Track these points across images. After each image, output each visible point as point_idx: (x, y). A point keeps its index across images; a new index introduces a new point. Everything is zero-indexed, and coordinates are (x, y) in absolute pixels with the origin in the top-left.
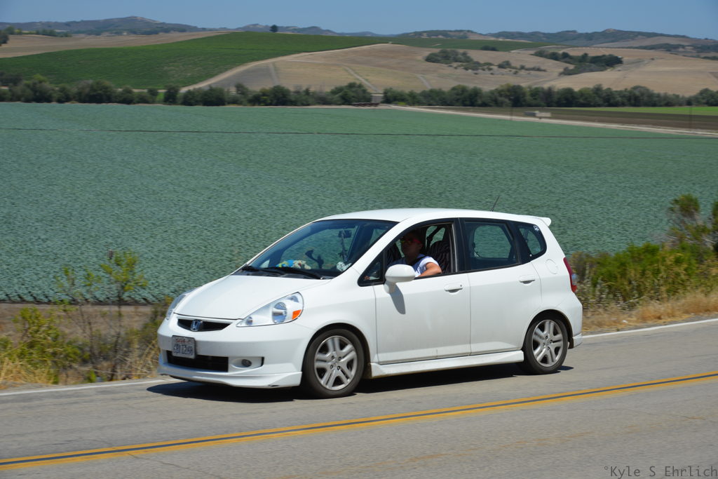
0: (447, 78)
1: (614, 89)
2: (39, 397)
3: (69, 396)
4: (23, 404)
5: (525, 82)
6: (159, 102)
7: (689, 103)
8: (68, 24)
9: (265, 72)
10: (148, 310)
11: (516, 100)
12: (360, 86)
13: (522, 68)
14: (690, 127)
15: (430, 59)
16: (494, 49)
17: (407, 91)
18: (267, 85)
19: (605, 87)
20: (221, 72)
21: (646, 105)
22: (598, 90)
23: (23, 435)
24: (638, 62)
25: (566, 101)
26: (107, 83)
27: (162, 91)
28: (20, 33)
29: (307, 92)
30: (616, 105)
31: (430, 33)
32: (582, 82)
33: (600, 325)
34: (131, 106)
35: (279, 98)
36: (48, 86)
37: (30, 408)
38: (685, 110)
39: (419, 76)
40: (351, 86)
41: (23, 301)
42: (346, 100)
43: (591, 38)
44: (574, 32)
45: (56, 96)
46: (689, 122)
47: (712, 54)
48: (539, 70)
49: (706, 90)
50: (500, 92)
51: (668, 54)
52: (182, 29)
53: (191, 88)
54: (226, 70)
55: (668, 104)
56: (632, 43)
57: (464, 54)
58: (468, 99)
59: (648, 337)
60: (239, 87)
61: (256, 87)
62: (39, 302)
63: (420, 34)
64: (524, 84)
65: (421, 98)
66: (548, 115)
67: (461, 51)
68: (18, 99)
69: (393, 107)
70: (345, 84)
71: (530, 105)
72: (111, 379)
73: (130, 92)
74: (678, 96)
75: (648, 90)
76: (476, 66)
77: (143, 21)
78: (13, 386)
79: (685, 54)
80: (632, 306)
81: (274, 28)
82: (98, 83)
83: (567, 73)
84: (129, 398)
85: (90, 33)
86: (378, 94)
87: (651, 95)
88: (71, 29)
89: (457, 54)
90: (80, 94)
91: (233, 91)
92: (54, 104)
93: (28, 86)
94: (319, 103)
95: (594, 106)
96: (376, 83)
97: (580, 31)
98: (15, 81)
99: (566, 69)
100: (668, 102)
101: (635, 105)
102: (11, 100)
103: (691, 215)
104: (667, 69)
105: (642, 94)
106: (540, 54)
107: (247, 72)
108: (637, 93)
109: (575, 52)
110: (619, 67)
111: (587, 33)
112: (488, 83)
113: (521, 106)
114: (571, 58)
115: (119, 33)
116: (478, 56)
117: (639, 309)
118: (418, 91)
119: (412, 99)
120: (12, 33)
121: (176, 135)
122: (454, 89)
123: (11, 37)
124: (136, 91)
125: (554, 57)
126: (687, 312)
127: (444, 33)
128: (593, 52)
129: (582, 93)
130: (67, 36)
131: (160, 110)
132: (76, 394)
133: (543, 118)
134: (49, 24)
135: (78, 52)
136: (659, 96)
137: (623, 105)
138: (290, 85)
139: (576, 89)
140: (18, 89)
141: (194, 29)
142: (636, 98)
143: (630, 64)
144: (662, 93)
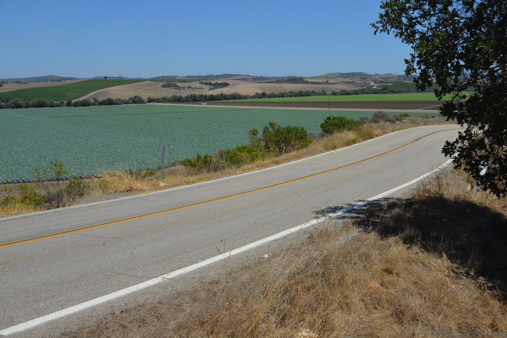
0: (170, 93)
1: (227, 94)
2: (31, 216)
3: (43, 215)
4: (25, 219)
5: (197, 93)
6: (65, 106)
7: (252, 98)
8: (26, 79)
9: (104, 93)
10: (67, 182)
11: (194, 99)
12: (139, 97)
13: (196, 88)
14: (253, 105)
15: (163, 86)
16: (185, 82)
17: (156, 98)
18: (105, 98)
19: (224, 93)
20: (87, 94)
21: (238, 99)
22: (222, 95)
23: (27, 231)
24: (235, 84)
25: (211, 99)
26: (44, 100)
27: (65, 102)
28: (7, 83)
29: (120, 100)
30: (228, 99)
31: (162, 77)
32: (216, 92)
33: (230, 173)
34: (54, 108)
35: (110, 102)
36: (20, 102)
37: (28, 220)
38: (251, 100)
39: (160, 92)
40: (136, 97)
41: (18, 182)
42: (134, 102)
43: (218, 77)
44: (212, 75)
45: (24, 105)
46: (253, 104)
47: (259, 81)
48: (201, 88)
49: (257, 93)
50: (189, 97)
51: (244, 81)
52: (71, 79)
53: (76, 100)
54: (89, 93)
55: (245, 98)
56: (233, 78)
57: (175, 84)
58: (178, 100)
59: (246, 176)
60: (94, 99)
61: (100, 99)
62: (25, 182)
63: (159, 77)
64: (196, 94)
65: (161, 100)
66: (206, 104)
67: (174, 83)
68: (9, 107)
69: (151, 104)
70: (133, 96)
71: (200, 101)
72: (58, 207)
73: (53, 103)
74: (248, 95)
76: (179, 88)
77: (55, 76)
78: (20, 213)
79: (250, 81)
80: (239, 167)
81: (106, 77)
82: (40, 100)
83: (211, 89)
84: (66, 213)
85: (35, 82)
86: (146, 99)
87: (240, 96)
88: (27, 80)
89: (172, 84)
90: (33, 104)
91: (92, 101)
92: (24, 109)
93: (13, 102)
94: (124, 104)
95: (221, 100)
96: (144, 95)
97: (214, 75)
98: (7, 101)
100: (245, 97)
101: (234, 99)
102: (6, 108)
103: (256, 135)
104: (244, 86)
105: (237, 95)
106: (201, 83)
107: (97, 93)
108: (235, 95)
109: (213, 82)
110: (228, 87)
111: (217, 75)
112: (184, 94)
113: (196, 101)
114: (212, 84)
115: (47, 81)
116: (179, 84)
117: (242, 167)
118: (160, 98)
119: (158, 101)
120: (4, 83)
121: (72, 118)
122: (172, 96)
123: (3, 84)
124: (55, 102)
125: (206, 84)
126: (258, 167)
127: (167, 77)
128: (219, 82)
129: (216, 96)
130: (26, 83)
131: (65, 109)
132: (45, 214)
133: (204, 105)
134: (18, 79)
135: (31, 89)
136: (242, 96)
137: (231, 99)
138: (113, 98)
139: (215, 95)
140: (9, 104)
141: (75, 79)
142: (235, 97)
143: (232, 85)
144: (243, 94)
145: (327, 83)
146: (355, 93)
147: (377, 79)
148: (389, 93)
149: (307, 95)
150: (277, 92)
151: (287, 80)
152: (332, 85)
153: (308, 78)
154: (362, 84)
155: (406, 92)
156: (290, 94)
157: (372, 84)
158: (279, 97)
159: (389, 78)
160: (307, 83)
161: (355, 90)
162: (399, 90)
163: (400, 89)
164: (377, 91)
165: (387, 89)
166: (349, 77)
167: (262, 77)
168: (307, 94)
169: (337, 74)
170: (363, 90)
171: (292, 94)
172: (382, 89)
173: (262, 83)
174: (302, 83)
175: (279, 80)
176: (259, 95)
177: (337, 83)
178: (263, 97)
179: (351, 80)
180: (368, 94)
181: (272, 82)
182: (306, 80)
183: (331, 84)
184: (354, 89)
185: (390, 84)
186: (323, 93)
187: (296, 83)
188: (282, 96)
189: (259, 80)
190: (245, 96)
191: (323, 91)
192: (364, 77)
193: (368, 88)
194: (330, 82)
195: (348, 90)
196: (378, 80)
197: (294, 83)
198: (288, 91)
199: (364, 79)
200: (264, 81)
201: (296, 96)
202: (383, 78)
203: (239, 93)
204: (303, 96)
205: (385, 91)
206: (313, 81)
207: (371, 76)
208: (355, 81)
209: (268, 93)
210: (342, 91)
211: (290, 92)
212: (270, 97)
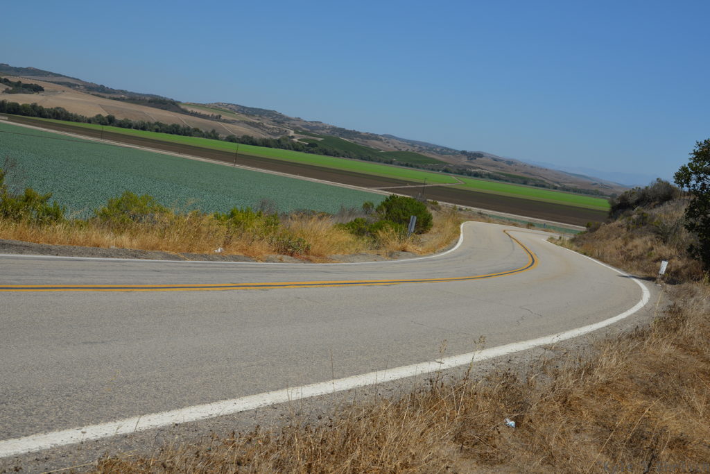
7: (89, 121)
14: (102, 138)
19: (39, 105)
21: (64, 119)
22: (34, 106)
24: (55, 92)
30: (45, 117)
32: (22, 99)
38: (88, 126)
43: (19, 71)
44: (8, 65)
46: (101, 135)
47: (96, 93)
49: (100, 115)
51: (68, 89)
55: (77, 121)
66: (7, 119)
74: (83, 117)
75: (65, 110)
79: (81, 91)
83: (7, 91)
87: (67, 114)
95: (32, 116)
97: (11, 65)
99: (7, 89)
100: (77, 119)
101: (56, 119)
104: (73, 98)
105: (62, 113)
108: (58, 111)
110: (41, 93)
111: (15, 68)
114: (10, 82)
128: (26, 80)
129: (24, 107)
136: (72, 115)
137: (50, 117)
139: (20, 104)
142: (58, 114)
143: (48, 91)
144: (74, 113)
145: (218, 118)
146: (266, 144)
147: (298, 126)
148: (319, 154)
149: (185, 134)
150: (134, 120)
151: (150, 102)
152: (227, 125)
153: (186, 104)
154: (275, 131)
155: (344, 156)
156: (157, 127)
157: (292, 133)
158: (136, 128)
159: (317, 128)
160: (185, 112)
161: (265, 139)
162: (335, 152)
163: (336, 149)
164: (300, 147)
165: (316, 146)
166: (253, 115)
167: (102, 87)
168: (186, 132)
169: (234, 107)
170: (279, 141)
171: (160, 128)
172: (308, 146)
173: (103, 97)
174: (176, 112)
175: (134, 99)
176: (103, 118)
177: (235, 121)
178: (110, 124)
179: (258, 122)
180: (285, 148)
181: (122, 100)
182: (182, 107)
183: (225, 121)
184: (264, 137)
185: (320, 139)
186: (214, 135)
187: (166, 109)
188: (143, 129)
189: (98, 91)
190: (76, 116)
191: (213, 131)
192: (279, 119)
193: (286, 139)
194: (223, 117)
195: (255, 137)
196: (300, 129)
197: (162, 109)
198: (153, 122)
199: (278, 122)
200: (107, 95)
201: (167, 132)
202: (307, 126)
203: (67, 110)
204: (179, 134)
205: (312, 149)
206: (195, 110)
207: (289, 119)
208: (265, 124)
209: (119, 118)
210: (244, 137)
211: (157, 123)
212: (121, 125)
